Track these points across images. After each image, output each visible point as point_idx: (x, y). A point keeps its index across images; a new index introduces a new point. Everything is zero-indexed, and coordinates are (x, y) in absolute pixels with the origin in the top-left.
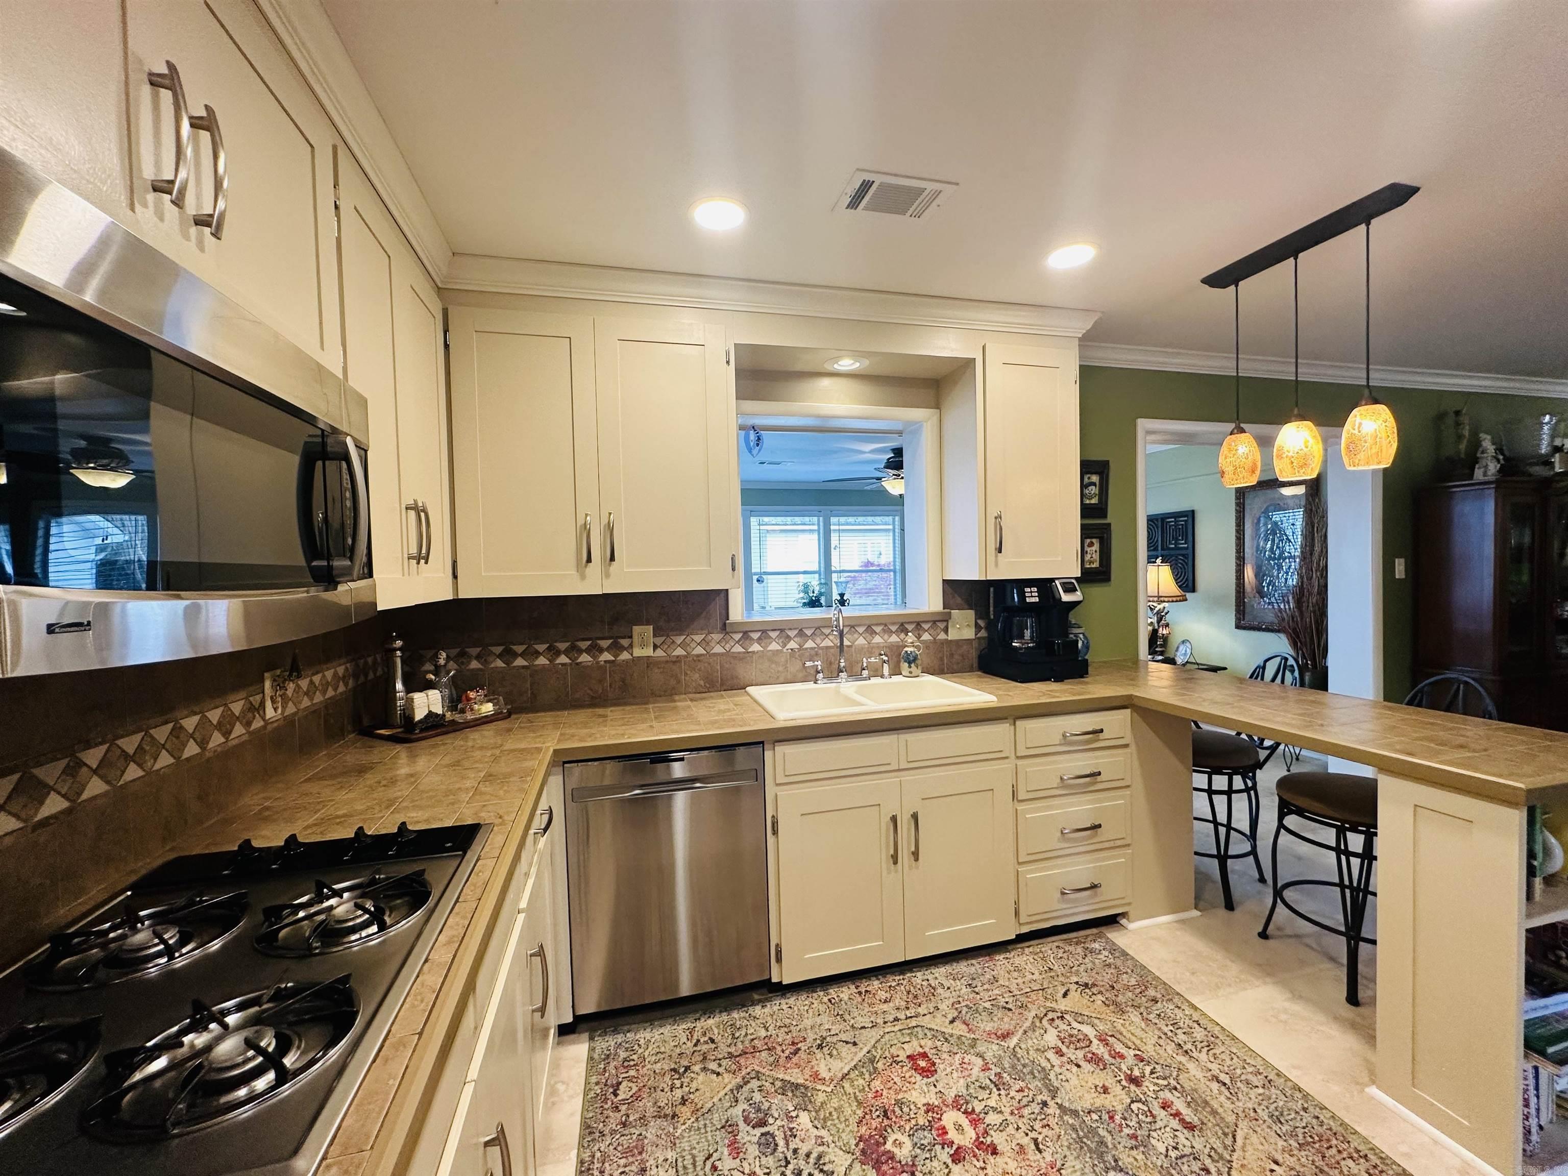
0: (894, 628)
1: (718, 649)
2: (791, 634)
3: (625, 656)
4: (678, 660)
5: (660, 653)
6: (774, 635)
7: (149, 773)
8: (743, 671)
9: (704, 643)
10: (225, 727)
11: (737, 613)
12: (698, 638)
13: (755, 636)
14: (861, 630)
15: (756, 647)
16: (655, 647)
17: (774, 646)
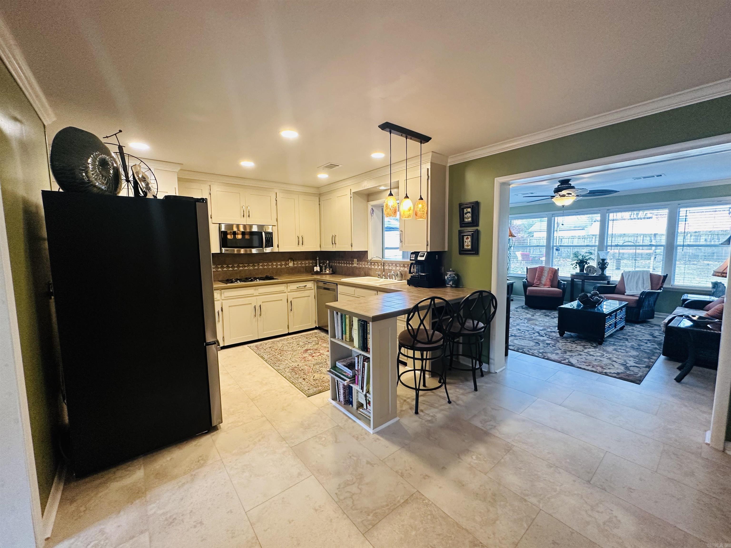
0: (402, 265)
1: (367, 266)
2: (380, 264)
3: (353, 266)
4: (360, 268)
5: (358, 266)
6: (376, 264)
7: (268, 268)
8: (372, 273)
9: (364, 264)
10: (281, 265)
11: (369, 258)
12: (363, 263)
13: (373, 264)
14: (394, 265)
15: (373, 267)
16: (357, 264)
17: (376, 267)
